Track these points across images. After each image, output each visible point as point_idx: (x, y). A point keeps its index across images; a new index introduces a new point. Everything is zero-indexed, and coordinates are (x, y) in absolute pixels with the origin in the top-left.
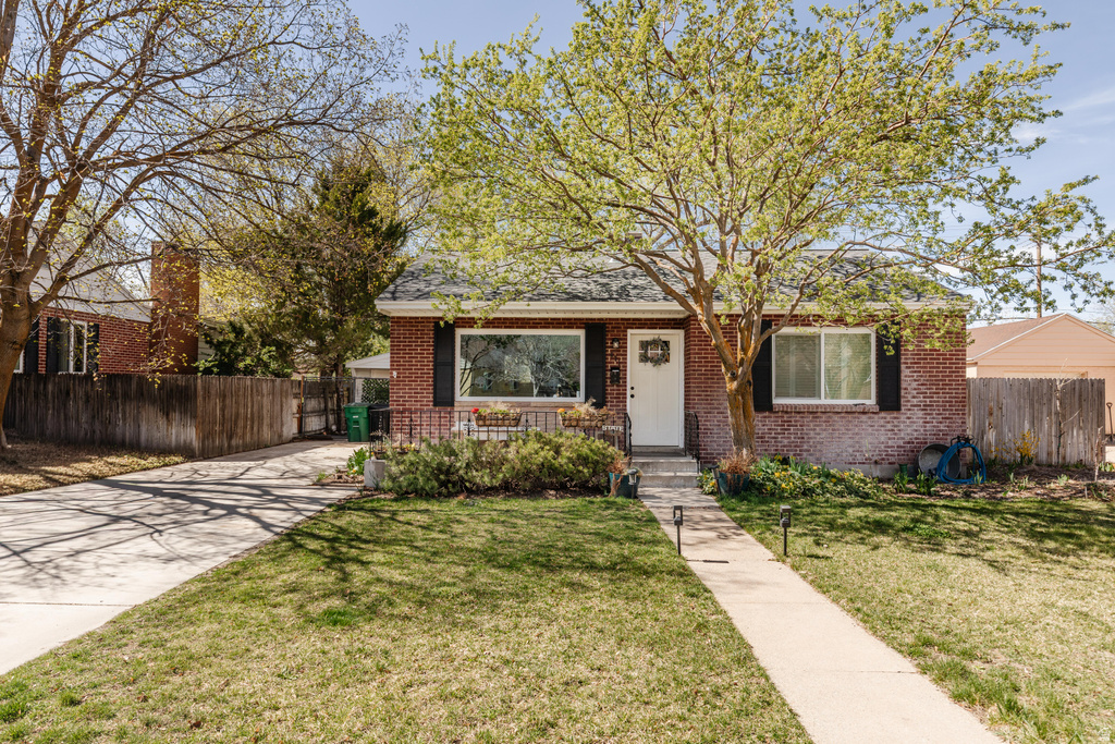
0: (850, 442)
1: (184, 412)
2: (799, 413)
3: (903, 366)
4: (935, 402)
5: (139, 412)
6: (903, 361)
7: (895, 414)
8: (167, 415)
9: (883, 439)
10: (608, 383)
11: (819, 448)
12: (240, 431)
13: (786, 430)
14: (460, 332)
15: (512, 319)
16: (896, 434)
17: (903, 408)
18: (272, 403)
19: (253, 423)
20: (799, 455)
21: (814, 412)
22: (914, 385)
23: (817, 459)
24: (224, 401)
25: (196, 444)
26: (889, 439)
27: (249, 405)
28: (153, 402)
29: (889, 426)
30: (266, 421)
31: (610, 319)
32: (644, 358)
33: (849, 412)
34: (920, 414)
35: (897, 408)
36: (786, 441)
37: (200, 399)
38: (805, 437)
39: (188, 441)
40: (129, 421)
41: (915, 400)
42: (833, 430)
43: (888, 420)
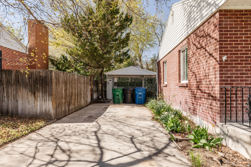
1: (45, 92)
5: (17, 93)
8: (34, 94)
12: (73, 101)
18: (84, 87)
19: (78, 97)
24: (66, 86)
25: (52, 111)
27: (77, 88)
28: (26, 87)
30: (83, 96)
37: (54, 84)
39: (48, 110)
40: (11, 98)
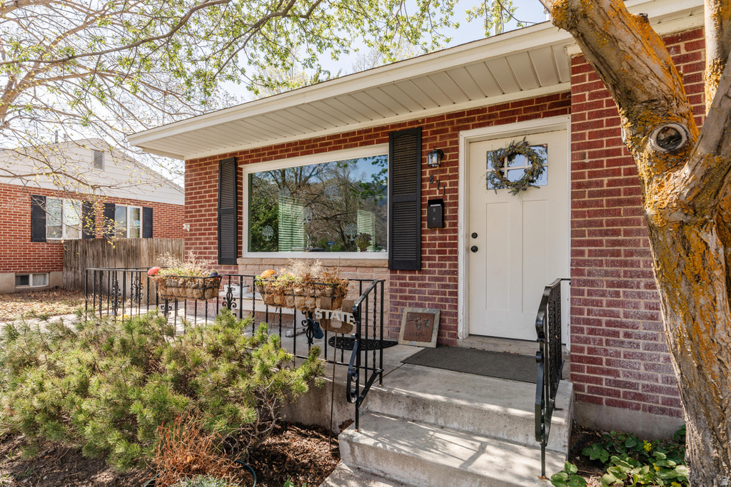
10: (426, 228)
14: (249, 169)
15: (296, 143)
31: (429, 119)
32: (498, 180)
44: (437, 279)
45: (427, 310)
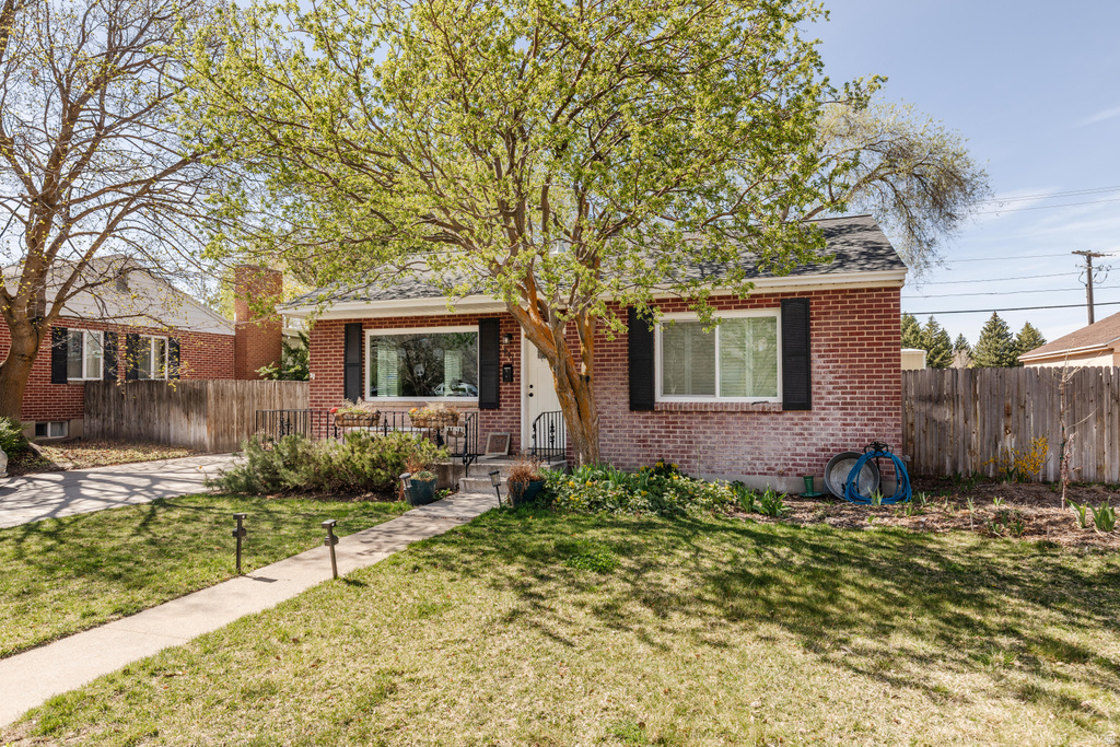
0: (748, 448)
1: (199, 413)
2: (686, 412)
3: (814, 356)
4: (858, 398)
5: (169, 413)
6: (814, 348)
7: (805, 414)
8: (188, 415)
9: (789, 444)
10: (501, 382)
11: (710, 454)
13: (671, 432)
14: (369, 333)
16: (806, 439)
17: (814, 407)
20: (686, 462)
21: (703, 412)
22: (830, 377)
23: (708, 468)
25: (207, 440)
26: (797, 445)
28: (178, 405)
29: (797, 429)
33: (746, 412)
34: (838, 414)
35: (807, 406)
36: (671, 446)
37: (210, 401)
38: (694, 440)
39: (202, 438)
40: (163, 419)
41: (831, 396)
42: (726, 433)
43: (796, 421)
44: (509, 414)
45: (503, 433)
